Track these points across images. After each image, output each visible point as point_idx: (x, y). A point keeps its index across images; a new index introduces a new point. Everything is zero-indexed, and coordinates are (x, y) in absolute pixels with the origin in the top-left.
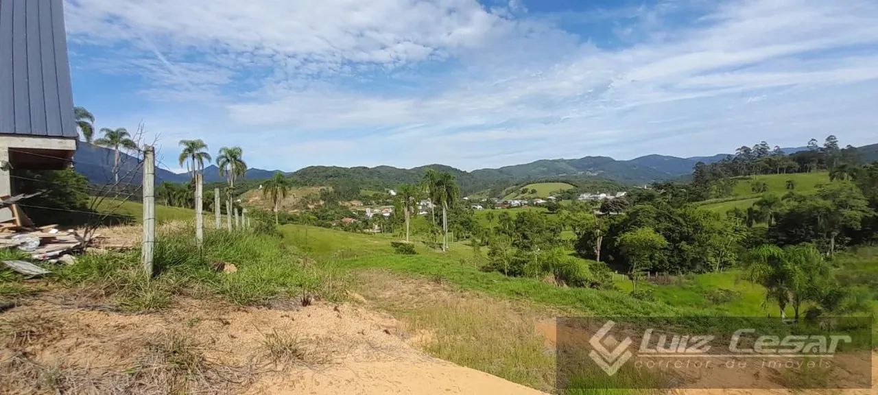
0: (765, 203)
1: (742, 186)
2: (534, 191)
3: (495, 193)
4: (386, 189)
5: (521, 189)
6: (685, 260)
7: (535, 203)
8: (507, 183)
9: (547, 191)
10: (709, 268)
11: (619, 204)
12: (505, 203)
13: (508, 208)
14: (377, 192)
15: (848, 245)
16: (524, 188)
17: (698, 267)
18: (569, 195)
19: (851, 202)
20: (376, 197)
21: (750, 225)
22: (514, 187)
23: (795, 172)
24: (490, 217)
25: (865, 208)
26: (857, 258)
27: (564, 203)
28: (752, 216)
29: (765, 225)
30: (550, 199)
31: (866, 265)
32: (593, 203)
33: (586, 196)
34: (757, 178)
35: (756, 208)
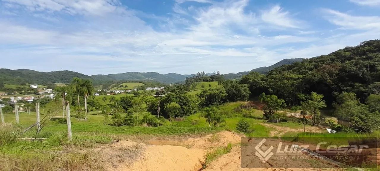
0: (204, 92)
1: (198, 86)
2: (126, 86)
3: (105, 87)
4: (27, 84)
5: (120, 85)
6: (184, 112)
7: (127, 92)
8: (112, 82)
9: (132, 87)
10: (191, 113)
11: (162, 92)
12: (112, 92)
13: (114, 95)
14: (19, 86)
15: (222, 103)
16: (121, 85)
17: (188, 114)
18: (142, 88)
19: (223, 92)
20: (18, 89)
21: (201, 99)
22: (116, 84)
23: (211, 81)
24: (104, 99)
25: (225, 93)
26: (224, 107)
27: (140, 91)
28: (201, 96)
29: (204, 98)
30: (134, 90)
31: (225, 109)
32: (152, 91)
33: (149, 89)
34: (202, 83)
35: (202, 93)
